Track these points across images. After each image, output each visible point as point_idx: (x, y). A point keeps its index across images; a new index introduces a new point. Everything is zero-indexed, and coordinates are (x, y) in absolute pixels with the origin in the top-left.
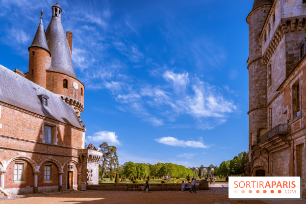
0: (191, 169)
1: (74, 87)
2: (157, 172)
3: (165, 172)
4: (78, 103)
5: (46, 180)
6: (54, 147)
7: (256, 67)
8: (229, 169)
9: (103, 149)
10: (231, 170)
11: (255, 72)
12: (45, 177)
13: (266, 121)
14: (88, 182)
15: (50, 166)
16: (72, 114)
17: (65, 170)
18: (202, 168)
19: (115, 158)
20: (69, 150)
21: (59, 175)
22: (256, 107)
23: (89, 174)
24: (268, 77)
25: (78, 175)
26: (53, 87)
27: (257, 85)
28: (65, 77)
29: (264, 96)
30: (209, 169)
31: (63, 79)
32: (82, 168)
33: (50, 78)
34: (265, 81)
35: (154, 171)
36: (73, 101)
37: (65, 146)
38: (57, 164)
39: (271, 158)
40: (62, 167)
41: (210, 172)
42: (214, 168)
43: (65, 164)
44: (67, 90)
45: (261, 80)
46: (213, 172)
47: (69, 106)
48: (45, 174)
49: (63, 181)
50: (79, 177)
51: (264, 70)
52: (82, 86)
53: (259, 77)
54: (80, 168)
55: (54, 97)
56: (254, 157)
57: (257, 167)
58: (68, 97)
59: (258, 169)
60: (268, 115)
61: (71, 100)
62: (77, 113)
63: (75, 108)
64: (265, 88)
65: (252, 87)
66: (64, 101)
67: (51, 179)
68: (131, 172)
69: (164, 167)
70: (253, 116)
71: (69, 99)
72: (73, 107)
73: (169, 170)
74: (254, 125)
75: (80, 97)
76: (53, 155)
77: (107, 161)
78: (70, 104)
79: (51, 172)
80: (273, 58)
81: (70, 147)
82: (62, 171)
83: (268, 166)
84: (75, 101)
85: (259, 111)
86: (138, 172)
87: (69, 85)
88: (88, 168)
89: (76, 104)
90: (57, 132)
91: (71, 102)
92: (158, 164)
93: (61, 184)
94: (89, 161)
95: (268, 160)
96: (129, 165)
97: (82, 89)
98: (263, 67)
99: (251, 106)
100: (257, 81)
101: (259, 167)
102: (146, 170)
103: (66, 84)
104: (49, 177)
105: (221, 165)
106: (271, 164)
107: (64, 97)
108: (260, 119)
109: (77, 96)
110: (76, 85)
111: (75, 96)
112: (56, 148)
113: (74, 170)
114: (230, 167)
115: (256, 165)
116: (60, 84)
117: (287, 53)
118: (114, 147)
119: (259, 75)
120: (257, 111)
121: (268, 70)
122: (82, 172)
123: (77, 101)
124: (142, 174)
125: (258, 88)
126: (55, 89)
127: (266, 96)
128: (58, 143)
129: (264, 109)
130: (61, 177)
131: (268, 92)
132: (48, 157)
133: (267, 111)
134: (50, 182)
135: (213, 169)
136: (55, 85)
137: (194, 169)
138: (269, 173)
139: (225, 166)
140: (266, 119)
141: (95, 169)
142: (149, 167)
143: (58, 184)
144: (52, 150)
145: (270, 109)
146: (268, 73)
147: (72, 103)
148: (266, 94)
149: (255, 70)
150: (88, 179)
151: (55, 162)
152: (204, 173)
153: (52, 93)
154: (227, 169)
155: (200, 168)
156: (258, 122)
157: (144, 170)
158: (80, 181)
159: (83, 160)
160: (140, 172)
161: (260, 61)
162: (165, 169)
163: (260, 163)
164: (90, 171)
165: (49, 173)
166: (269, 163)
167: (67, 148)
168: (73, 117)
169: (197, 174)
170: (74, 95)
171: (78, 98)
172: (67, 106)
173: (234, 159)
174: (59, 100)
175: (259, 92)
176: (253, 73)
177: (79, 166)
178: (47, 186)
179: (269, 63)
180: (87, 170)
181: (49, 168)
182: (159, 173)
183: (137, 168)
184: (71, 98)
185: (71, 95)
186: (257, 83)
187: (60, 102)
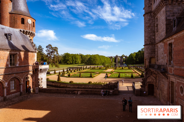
0: (109, 57)
1: (29, 22)
2: (86, 61)
3: (92, 61)
4: (31, 32)
5: (12, 90)
6: (16, 68)
7: (149, 17)
8: (135, 59)
9: (49, 49)
10: (136, 59)
11: (148, 21)
12: (11, 88)
13: (155, 53)
14: (39, 87)
15: (14, 80)
16: (28, 41)
17: (24, 81)
18: (117, 56)
19: (57, 55)
20: (26, 67)
21: (20, 85)
22: (148, 43)
23: (40, 82)
24: (156, 25)
25: (33, 82)
26: (15, 24)
27: (149, 29)
28: (22, 16)
29: (154, 37)
30: (122, 57)
31: (21, 18)
32: (36, 78)
33: (12, 18)
34: (154, 27)
35: (84, 60)
36: (28, 32)
37: (23, 66)
38: (18, 78)
39: (157, 78)
40: (22, 80)
41: (122, 59)
42: (126, 57)
43: (24, 77)
44: (23, 25)
45: (151, 26)
46: (125, 59)
47: (26, 36)
48: (11, 86)
49: (23, 88)
50: (34, 83)
51: (153, 20)
52: (34, 21)
53: (150, 24)
54: (34, 77)
55: (15, 31)
56: (147, 76)
57: (149, 82)
58: (25, 30)
59: (150, 83)
60: (156, 50)
61: (27, 31)
62: (31, 40)
63: (29, 37)
64: (154, 32)
65: (146, 30)
66: (22, 33)
67: (15, 89)
68: (68, 60)
69: (91, 57)
70: (147, 49)
71: (25, 31)
72: (28, 36)
73: (94, 60)
74: (147, 55)
75: (33, 29)
76: (16, 73)
77: (51, 57)
78: (26, 34)
79: (15, 84)
80: (159, 15)
81: (27, 65)
82: (22, 83)
83: (156, 82)
84: (29, 32)
85: (150, 46)
86: (73, 60)
87: (25, 22)
88: (39, 77)
89: (30, 34)
90: (18, 58)
91: (26, 33)
92: (87, 56)
93: (22, 91)
94: (40, 73)
95: (156, 78)
96: (67, 55)
97: (34, 23)
98: (153, 18)
99: (145, 42)
100: (149, 26)
101: (150, 82)
102: (78, 59)
103: (23, 21)
104: (13, 88)
105: (130, 56)
106: (157, 81)
107: (22, 30)
108: (151, 51)
109: (31, 28)
110: (30, 21)
111: (30, 29)
112: (18, 68)
113: (30, 79)
114: (136, 57)
115: (148, 80)
116: (19, 22)
117: (166, 18)
118: (56, 48)
119: (150, 23)
120: (149, 46)
121: (156, 21)
122: (35, 80)
123: (31, 31)
124: (76, 61)
125: (150, 31)
126: (16, 25)
127: (155, 37)
128: (19, 64)
129: (153, 45)
130: (22, 86)
131: (156, 35)
132: (13, 75)
133: (155, 47)
134: (15, 90)
135: (124, 57)
136: (15, 23)
137: (111, 57)
138: (156, 87)
139: (133, 57)
140: (155, 52)
141: (44, 76)
142: (80, 57)
143: (20, 91)
144: (15, 70)
145: (157, 46)
146: (156, 22)
147: (28, 33)
148: (155, 36)
149: (148, 20)
150: (39, 85)
151: (17, 77)
152: (118, 60)
153: (13, 29)
154: (133, 59)
155: (116, 57)
156: (150, 53)
157: (77, 59)
158: (34, 86)
159: (36, 72)
160: (74, 60)
161: (151, 14)
162: (91, 59)
163: (151, 80)
164: (41, 79)
165: (13, 85)
166: (156, 80)
167: (25, 66)
168: (29, 43)
169: (114, 60)
170: (28, 28)
171: (32, 29)
172: (24, 36)
173: (138, 52)
174: (19, 33)
175: (150, 34)
176: (147, 21)
177: (33, 76)
178: (13, 94)
179: (156, 16)
180: (39, 79)
181: (13, 82)
182: (87, 61)
183: (72, 57)
184: (26, 30)
185: (26, 28)
186: (149, 28)
187: (19, 34)
